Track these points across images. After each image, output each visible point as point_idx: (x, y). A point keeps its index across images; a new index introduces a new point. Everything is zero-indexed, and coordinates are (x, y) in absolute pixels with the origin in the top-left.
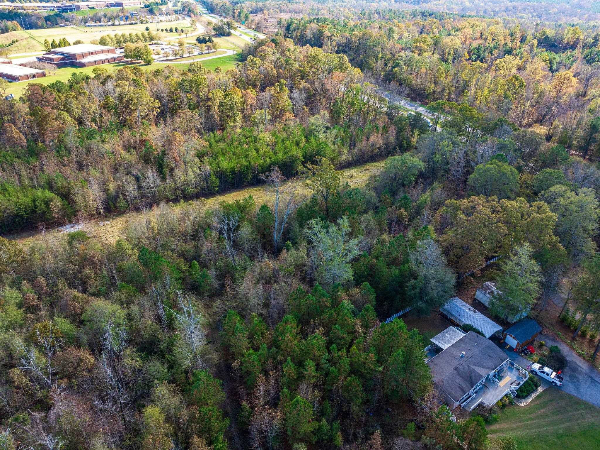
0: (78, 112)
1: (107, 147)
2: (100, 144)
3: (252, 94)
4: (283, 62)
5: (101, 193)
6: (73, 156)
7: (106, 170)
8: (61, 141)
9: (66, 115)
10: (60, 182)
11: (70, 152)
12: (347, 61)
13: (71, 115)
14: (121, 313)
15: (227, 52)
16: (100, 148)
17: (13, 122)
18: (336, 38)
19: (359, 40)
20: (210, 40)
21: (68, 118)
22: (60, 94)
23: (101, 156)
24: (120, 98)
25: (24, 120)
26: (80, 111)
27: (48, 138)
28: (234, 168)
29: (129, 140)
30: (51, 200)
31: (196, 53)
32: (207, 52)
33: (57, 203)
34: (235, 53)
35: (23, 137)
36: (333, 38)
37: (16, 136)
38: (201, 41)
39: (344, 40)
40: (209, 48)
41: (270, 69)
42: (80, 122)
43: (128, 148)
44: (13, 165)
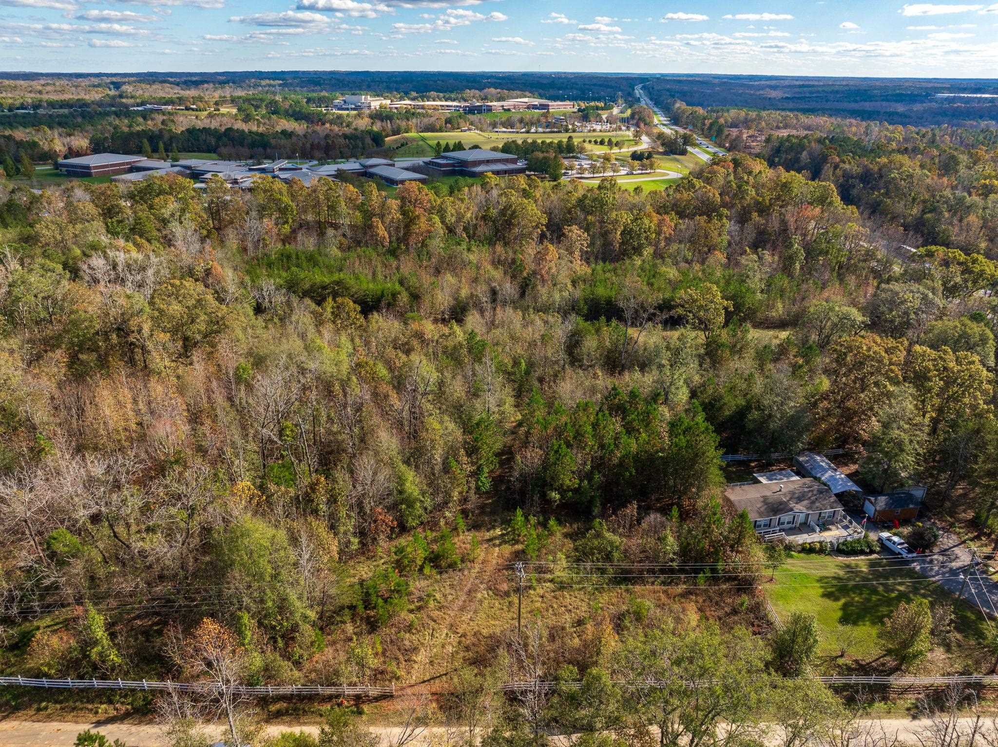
0: (451, 219)
1: (473, 257)
2: (465, 252)
3: (670, 221)
4: (734, 186)
5: (451, 299)
6: (433, 260)
7: (463, 280)
8: (424, 244)
9: (437, 219)
10: (413, 281)
11: (431, 257)
12: (835, 193)
13: (443, 222)
14: (434, 377)
15: (668, 174)
16: (464, 256)
17: (382, 216)
20: (650, 156)
21: (439, 224)
22: (437, 198)
23: (465, 264)
24: (503, 212)
25: (393, 218)
26: (453, 219)
27: (412, 241)
28: (610, 297)
29: (500, 256)
30: (399, 293)
31: (624, 172)
32: (640, 172)
33: (404, 298)
35: (387, 236)
37: (381, 233)
38: (636, 156)
39: (860, 170)
40: (644, 167)
41: (711, 194)
42: (451, 230)
43: (496, 263)
44: (371, 260)
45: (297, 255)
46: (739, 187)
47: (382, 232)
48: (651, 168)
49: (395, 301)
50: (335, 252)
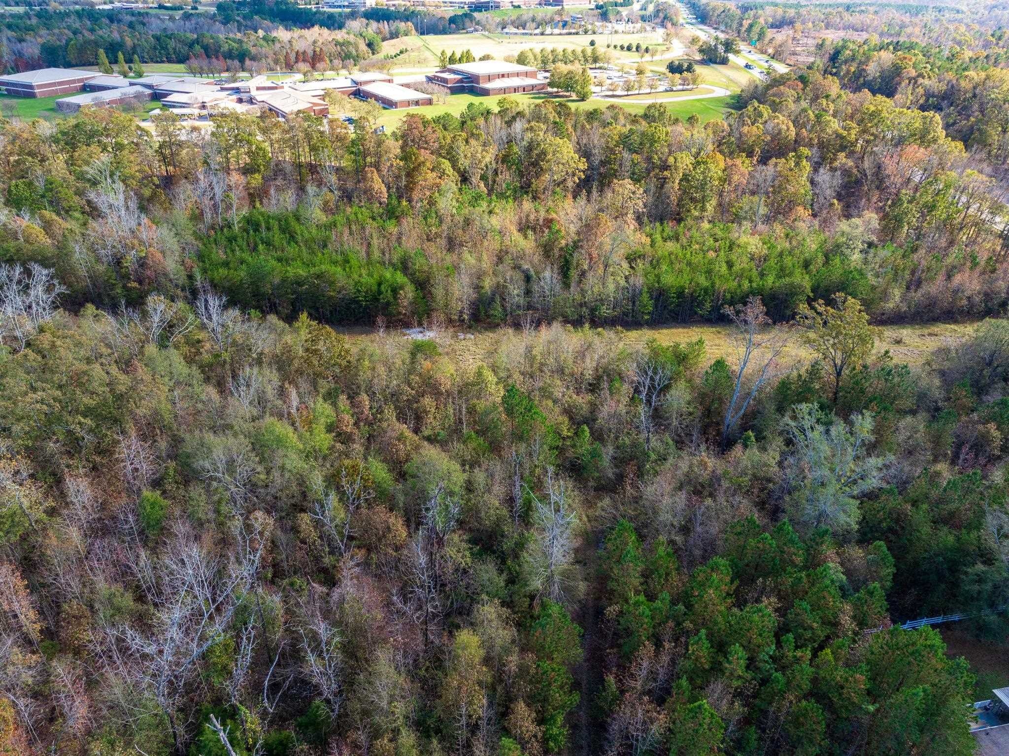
0: (464, 163)
1: (495, 221)
2: (486, 216)
3: (743, 166)
4: (812, 116)
5: (471, 291)
6: (444, 227)
7: (485, 257)
8: (432, 203)
9: (446, 164)
10: (419, 263)
11: (441, 222)
12: (940, 126)
13: (454, 167)
14: (459, 477)
15: (714, 91)
16: (485, 221)
17: (377, 166)
18: (926, 82)
19: (975, 88)
20: (689, 69)
21: (449, 170)
22: (446, 133)
23: (484, 234)
24: (529, 149)
25: (392, 165)
26: (467, 162)
27: (416, 195)
28: (683, 288)
29: (528, 216)
30: (402, 287)
31: (662, 88)
32: (681, 87)
33: (409, 292)
34: (729, 93)
35: (384, 189)
36: (920, 80)
37: (376, 187)
38: (675, 68)
39: (943, 87)
40: (685, 81)
41: (784, 127)
42: (465, 179)
43: (524, 227)
44: (363, 228)
45: (267, 223)
46: (818, 117)
47: (378, 185)
48: (694, 83)
49: (395, 298)
50: (318, 215)
